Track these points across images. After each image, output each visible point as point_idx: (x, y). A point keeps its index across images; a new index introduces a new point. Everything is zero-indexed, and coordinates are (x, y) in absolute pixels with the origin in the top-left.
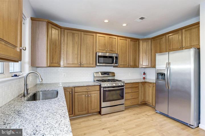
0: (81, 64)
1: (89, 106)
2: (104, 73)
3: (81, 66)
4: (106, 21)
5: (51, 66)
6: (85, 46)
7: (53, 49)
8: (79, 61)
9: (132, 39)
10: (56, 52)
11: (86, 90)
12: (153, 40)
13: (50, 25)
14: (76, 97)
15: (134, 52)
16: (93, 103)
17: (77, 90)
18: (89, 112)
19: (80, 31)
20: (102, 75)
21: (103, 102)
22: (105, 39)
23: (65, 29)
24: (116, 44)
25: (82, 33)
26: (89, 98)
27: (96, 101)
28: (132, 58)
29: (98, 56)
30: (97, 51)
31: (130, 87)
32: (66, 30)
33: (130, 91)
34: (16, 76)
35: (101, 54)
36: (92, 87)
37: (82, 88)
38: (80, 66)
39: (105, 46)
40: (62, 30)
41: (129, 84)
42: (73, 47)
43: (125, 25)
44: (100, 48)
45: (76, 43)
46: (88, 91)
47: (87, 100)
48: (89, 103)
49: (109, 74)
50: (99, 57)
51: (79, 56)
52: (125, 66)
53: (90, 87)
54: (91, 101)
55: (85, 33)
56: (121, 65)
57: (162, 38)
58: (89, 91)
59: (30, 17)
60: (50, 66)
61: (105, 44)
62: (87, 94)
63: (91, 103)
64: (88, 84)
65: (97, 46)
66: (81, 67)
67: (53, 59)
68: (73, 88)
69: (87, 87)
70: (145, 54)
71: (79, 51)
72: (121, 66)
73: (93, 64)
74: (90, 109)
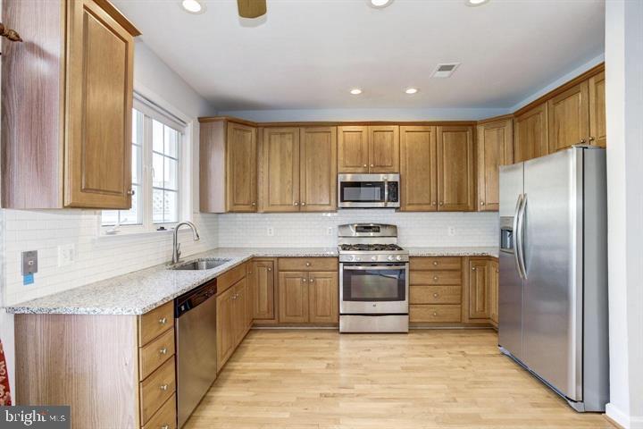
0: (299, 204)
1: (312, 305)
2: (364, 228)
3: (300, 208)
4: (356, 92)
5: (235, 210)
6: (310, 161)
7: (238, 176)
8: (295, 198)
9: (447, 126)
10: (244, 180)
11: (304, 268)
12: (519, 121)
13: (231, 126)
14: (282, 280)
15: (455, 164)
16: (320, 301)
17: (284, 264)
18: (312, 321)
19: (298, 126)
20: (357, 231)
21: (344, 300)
22: (361, 138)
23: (265, 127)
24: (392, 145)
25: (303, 130)
26: (312, 288)
27: (328, 296)
28: (448, 182)
29: (342, 183)
30: (340, 169)
31: (428, 268)
32: (267, 130)
33: (430, 282)
34: (162, 228)
35: (352, 178)
36: (318, 260)
37: (295, 261)
38: (297, 210)
39: (362, 155)
40: (260, 129)
41: (425, 260)
42: (283, 165)
43: (411, 91)
44: (347, 162)
45: (289, 156)
46: (307, 269)
47: (305, 289)
48: (312, 298)
49: (379, 231)
50: (345, 185)
51: (296, 186)
52: (425, 207)
53: (313, 261)
54: (316, 296)
55: (309, 129)
56: (410, 204)
57: (538, 114)
58: (311, 268)
59: (196, 117)
60: (231, 212)
61: (361, 151)
62: (305, 276)
63: (316, 300)
64: (308, 253)
65: (341, 158)
66: (299, 212)
67: (238, 194)
68: (276, 260)
69: (306, 260)
70: (492, 169)
71: (296, 174)
72: (408, 208)
73: (329, 205)
74: (312, 313)
